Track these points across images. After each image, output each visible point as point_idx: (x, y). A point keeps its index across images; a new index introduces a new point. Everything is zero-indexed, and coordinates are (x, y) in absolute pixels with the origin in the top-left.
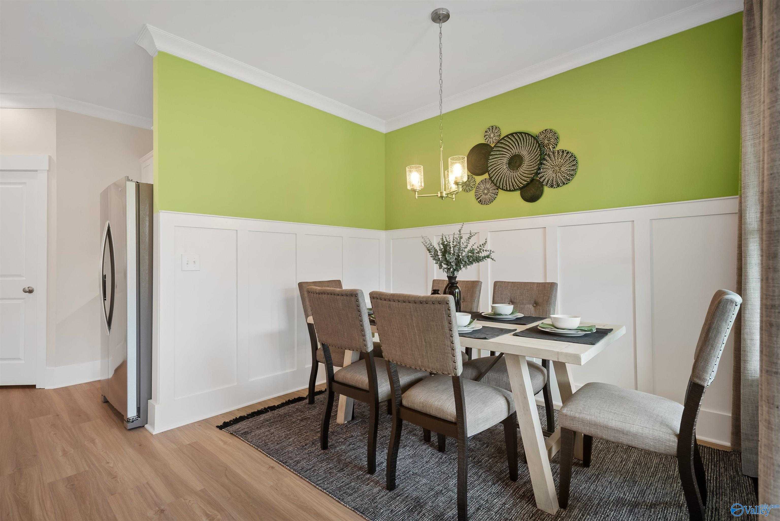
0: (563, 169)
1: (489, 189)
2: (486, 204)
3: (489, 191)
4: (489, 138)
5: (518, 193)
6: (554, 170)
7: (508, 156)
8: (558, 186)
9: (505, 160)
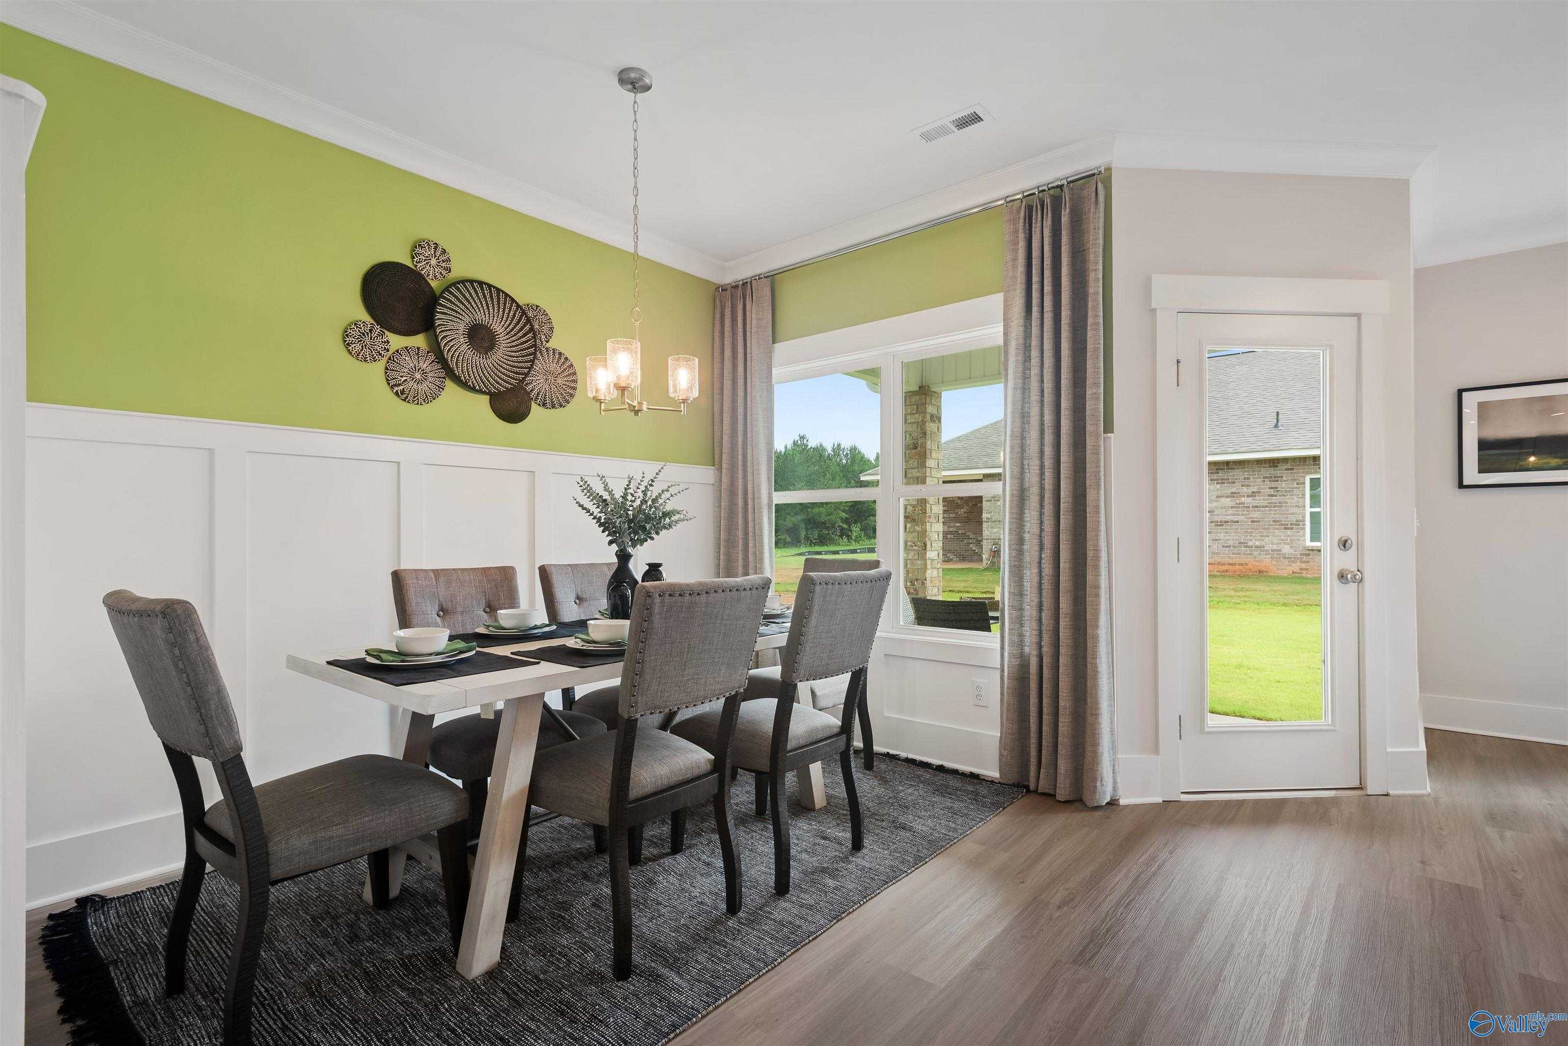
0: (559, 381)
1: (426, 373)
2: (418, 404)
3: (426, 376)
4: (427, 263)
5: (488, 397)
6: (546, 379)
7: (467, 319)
8: (553, 407)
9: (462, 327)
